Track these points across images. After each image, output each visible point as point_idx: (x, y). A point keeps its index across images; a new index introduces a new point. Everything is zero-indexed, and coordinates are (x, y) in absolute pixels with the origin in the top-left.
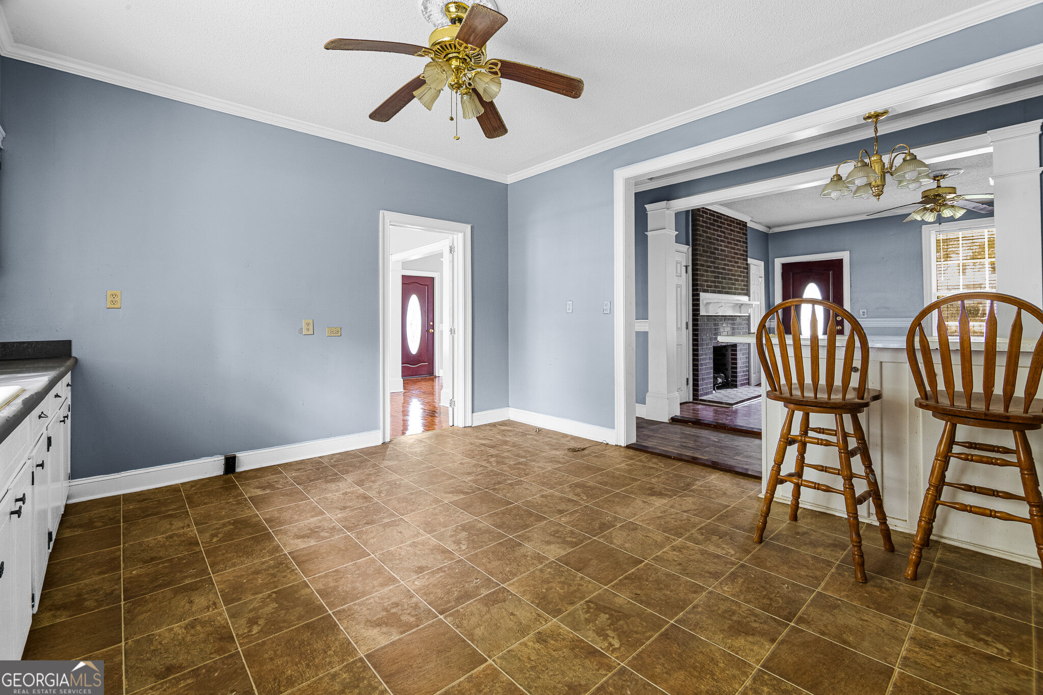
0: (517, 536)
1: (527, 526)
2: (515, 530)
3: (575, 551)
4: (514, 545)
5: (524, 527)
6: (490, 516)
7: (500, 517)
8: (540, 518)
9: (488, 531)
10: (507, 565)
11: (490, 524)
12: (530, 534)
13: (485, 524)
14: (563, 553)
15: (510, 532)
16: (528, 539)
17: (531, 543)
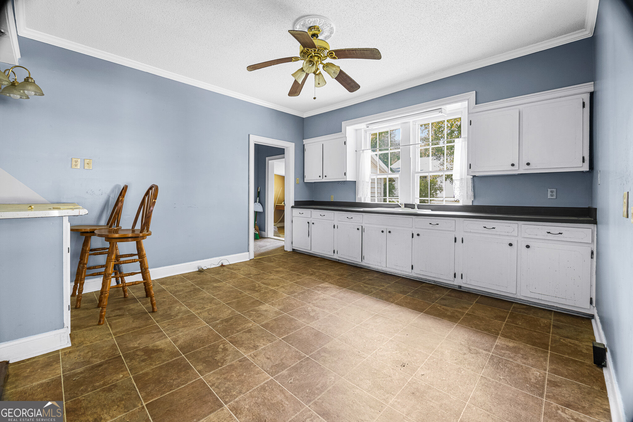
0: (282, 314)
1: (275, 320)
2: (283, 317)
3: (254, 307)
4: (284, 310)
5: (277, 319)
6: (299, 327)
7: (293, 326)
8: (266, 326)
9: (299, 316)
10: (288, 302)
11: (298, 321)
12: (274, 315)
13: (301, 321)
14: (260, 307)
15: (286, 316)
16: (276, 312)
17: (275, 310)
